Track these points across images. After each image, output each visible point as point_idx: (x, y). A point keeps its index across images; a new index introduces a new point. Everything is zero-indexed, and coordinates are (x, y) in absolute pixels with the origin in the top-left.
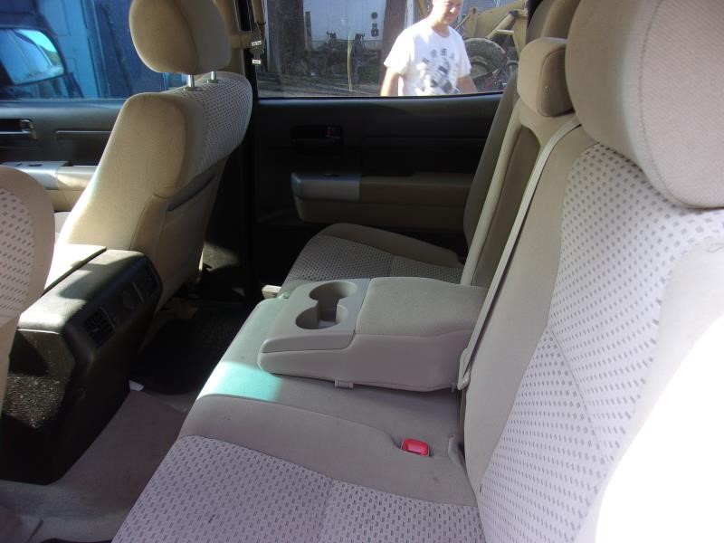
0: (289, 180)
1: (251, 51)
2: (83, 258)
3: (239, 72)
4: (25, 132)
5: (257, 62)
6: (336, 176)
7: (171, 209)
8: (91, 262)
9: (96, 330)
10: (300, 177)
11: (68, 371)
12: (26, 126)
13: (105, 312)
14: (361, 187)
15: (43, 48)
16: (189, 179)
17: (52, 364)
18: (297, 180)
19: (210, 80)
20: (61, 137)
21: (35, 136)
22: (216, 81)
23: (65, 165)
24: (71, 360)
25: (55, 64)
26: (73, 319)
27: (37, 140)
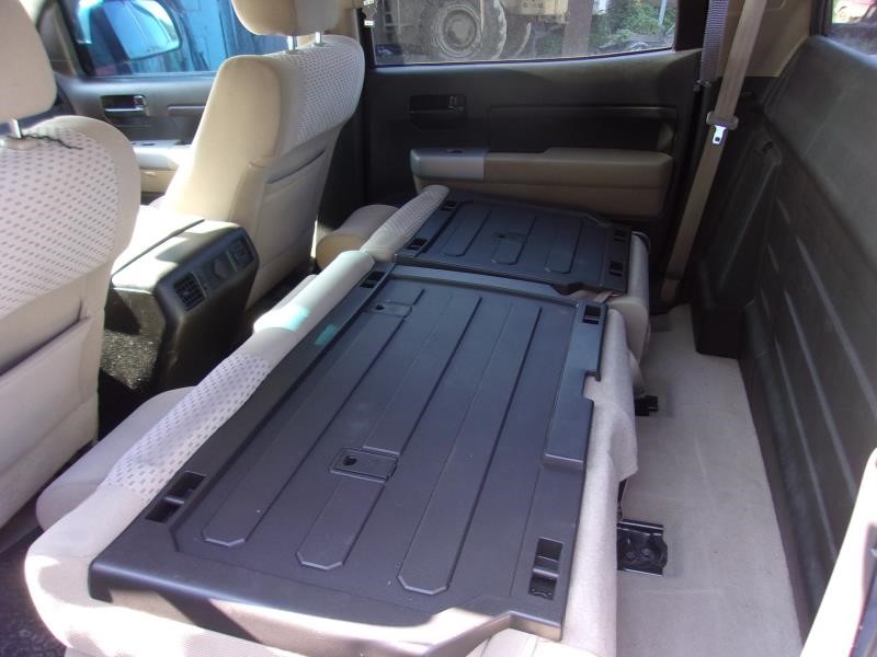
0: (407, 158)
1: (363, 11)
2: (180, 227)
3: (351, 35)
4: (138, 109)
5: (369, 23)
6: (460, 152)
7: (272, 181)
8: (187, 231)
9: (186, 293)
10: (419, 153)
11: (160, 331)
12: (140, 102)
13: (196, 276)
14: (486, 164)
15: (162, 22)
16: (287, 149)
17: (144, 324)
18: (416, 157)
19: (316, 44)
20: (174, 114)
21: (148, 114)
22: (321, 44)
23: (177, 144)
24: (162, 322)
25: (173, 38)
26: (164, 280)
27: (149, 118)
